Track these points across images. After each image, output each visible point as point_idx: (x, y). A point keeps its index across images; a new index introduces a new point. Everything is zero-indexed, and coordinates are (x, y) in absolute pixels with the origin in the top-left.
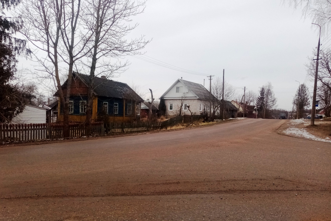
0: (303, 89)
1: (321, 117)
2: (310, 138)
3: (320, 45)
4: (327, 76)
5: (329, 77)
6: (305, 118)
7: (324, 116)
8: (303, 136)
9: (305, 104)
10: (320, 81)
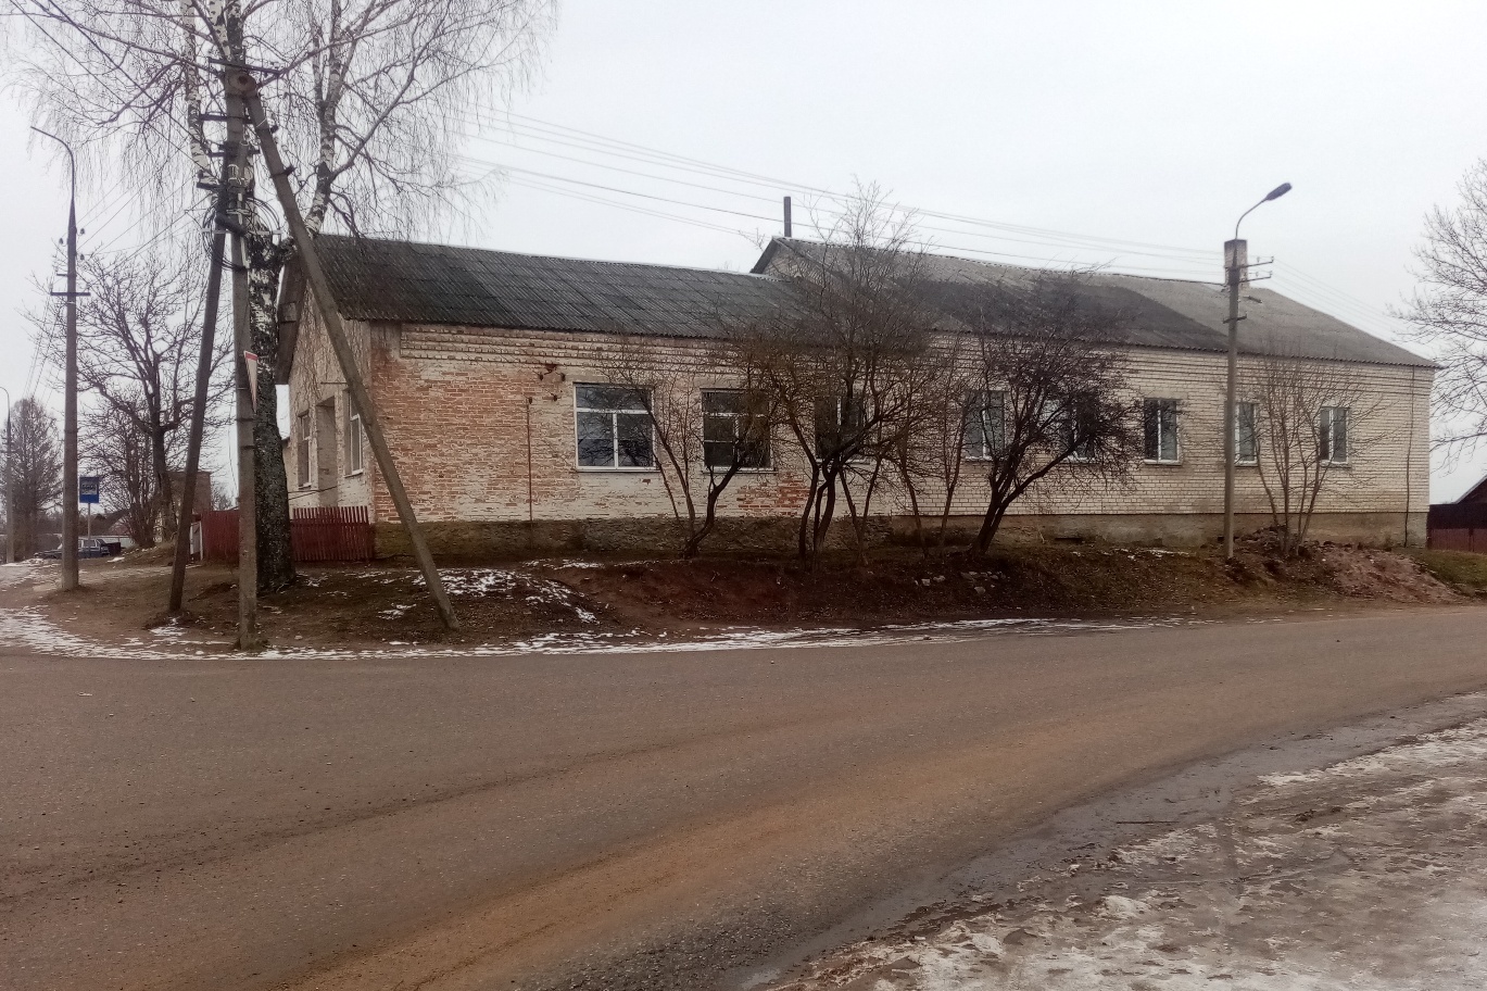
0: (28, 423)
1: (115, 549)
2: (56, 650)
3: (79, 231)
4: (122, 370)
5: (132, 374)
6: (45, 557)
7: (126, 542)
8: (24, 645)
9: (47, 489)
10: (97, 390)
